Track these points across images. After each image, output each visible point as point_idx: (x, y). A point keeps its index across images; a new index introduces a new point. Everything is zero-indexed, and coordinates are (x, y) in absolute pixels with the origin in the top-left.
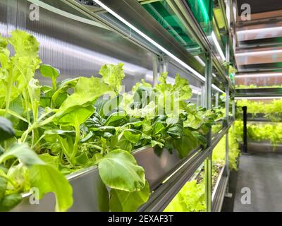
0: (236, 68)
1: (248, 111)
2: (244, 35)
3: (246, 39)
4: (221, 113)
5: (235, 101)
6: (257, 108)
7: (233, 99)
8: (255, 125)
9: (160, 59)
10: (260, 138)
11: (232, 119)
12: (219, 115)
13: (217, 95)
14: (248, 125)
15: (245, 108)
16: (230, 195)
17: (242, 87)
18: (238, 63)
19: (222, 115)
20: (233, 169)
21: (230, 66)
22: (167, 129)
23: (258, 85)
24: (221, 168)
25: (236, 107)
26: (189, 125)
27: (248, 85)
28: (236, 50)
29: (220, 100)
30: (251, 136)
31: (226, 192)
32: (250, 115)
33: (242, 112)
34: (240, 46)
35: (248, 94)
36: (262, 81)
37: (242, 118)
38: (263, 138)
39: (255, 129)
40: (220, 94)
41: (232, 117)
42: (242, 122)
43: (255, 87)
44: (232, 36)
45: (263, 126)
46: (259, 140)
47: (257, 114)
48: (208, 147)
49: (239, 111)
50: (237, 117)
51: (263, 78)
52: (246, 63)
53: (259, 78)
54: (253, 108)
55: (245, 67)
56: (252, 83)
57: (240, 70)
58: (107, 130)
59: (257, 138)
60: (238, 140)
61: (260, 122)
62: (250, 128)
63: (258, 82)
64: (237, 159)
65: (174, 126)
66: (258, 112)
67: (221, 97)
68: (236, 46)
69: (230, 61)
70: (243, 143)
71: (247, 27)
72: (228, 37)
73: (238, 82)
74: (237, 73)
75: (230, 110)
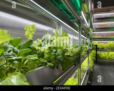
0: (93, 29)
1: (98, 47)
2: (96, 16)
3: (97, 18)
4: (86, 47)
5: (93, 43)
6: (101, 45)
7: (92, 42)
8: (100, 52)
9: (59, 24)
10: (103, 58)
11: (91, 50)
12: (85, 49)
13: (85, 40)
14: (97, 53)
15: (96, 46)
16: (90, 82)
17: (95, 37)
18: (94, 27)
19: (87, 49)
20: (91, 71)
21: (90, 28)
22: (56, 57)
23: (102, 36)
24: (86, 71)
25: (93, 45)
26: (68, 54)
27: (98, 36)
28: (93, 22)
29: (86, 42)
30: (99, 57)
31: (88, 81)
32: (99, 48)
33: (95, 47)
34: (95, 20)
35: (98, 40)
36: (104, 35)
37: (95, 49)
38: (104, 58)
39: (100, 54)
40: (86, 40)
41: (91, 49)
42: (95, 51)
43: (101, 37)
44: (91, 16)
45: (104, 53)
46: (102, 59)
47: (101, 48)
48: (79, 63)
49: (94, 47)
50: (93, 49)
51: (104, 33)
52: (97, 27)
53: (102, 33)
54: (100, 46)
55: (97, 29)
56: (100, 35)
57: (94, 30)
58: (16, 60)
59: (101, 58)
60: (94, 58)
61: (103, 51)
62: (98, 54)
63: (102, 35)
64: (93, 67)
65: (60, 55)
66: (102, 47)
67: (87, 41)
68: (93, 20)
69: (90, 26)
70: (95, 60)
71: (97, 13)
72: (89, 16)
73: (94, 35)
74: (93, 31)
75: (90, 46)
